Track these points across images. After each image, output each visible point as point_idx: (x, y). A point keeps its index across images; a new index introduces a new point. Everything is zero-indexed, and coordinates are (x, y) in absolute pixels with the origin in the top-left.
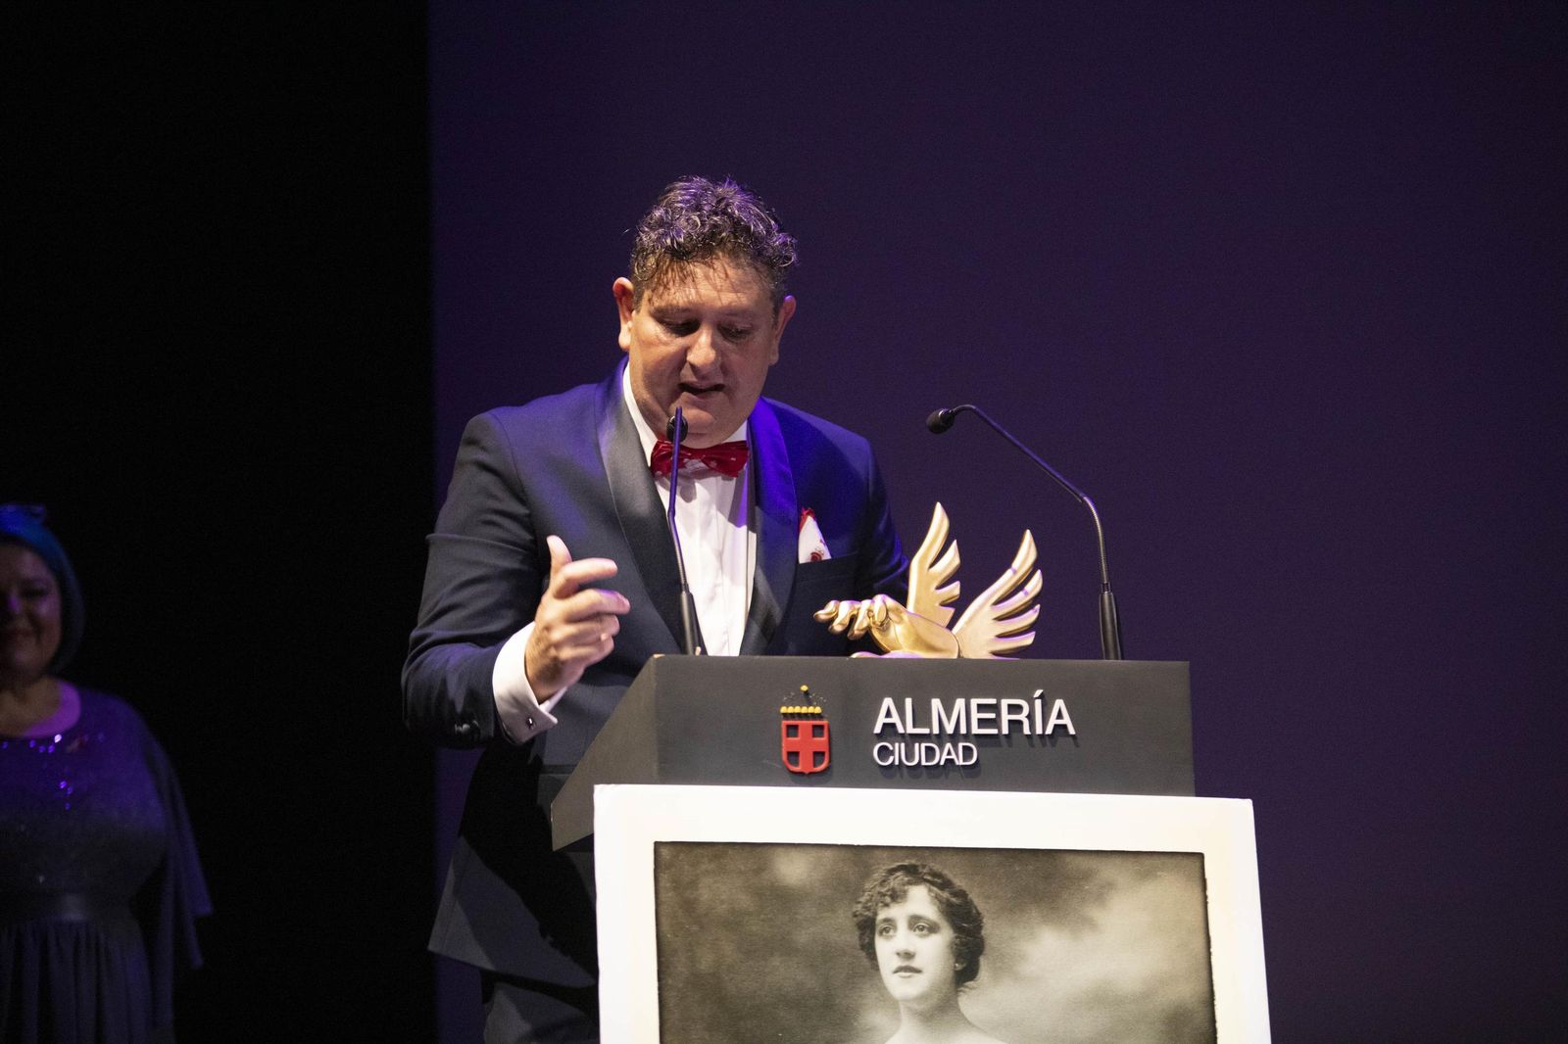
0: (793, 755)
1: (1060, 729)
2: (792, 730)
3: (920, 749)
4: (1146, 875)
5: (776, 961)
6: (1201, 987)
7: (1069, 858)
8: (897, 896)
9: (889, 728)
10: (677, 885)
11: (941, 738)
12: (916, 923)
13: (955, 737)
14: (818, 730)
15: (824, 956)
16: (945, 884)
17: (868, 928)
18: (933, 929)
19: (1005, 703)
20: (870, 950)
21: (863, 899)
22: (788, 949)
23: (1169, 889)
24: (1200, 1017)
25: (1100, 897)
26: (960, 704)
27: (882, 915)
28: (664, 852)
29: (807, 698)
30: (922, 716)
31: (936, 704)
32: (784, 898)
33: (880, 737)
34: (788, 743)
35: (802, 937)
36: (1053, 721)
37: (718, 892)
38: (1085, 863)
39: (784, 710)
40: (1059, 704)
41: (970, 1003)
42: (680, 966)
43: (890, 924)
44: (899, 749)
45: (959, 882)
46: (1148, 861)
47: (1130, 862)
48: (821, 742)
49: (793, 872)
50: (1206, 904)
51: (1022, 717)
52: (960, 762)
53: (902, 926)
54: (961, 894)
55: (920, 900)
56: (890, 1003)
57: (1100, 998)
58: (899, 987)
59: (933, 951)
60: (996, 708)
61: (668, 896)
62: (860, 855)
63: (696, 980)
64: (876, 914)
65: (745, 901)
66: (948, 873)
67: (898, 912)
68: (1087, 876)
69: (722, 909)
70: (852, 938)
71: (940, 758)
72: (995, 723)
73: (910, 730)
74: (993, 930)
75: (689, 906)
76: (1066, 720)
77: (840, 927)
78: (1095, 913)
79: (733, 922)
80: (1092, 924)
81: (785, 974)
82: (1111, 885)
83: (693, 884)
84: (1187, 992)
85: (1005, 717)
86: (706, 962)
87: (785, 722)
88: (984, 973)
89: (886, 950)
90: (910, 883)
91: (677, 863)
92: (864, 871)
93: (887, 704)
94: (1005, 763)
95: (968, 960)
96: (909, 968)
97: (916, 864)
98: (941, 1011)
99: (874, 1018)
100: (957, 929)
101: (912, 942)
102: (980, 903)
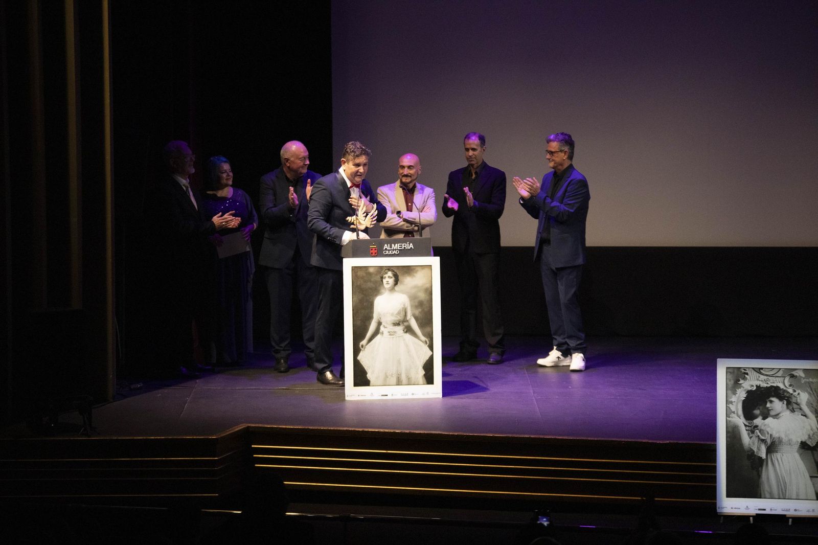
0: (372, 253)
1: (411, 248)
2: (372, 250)
3: (390, 252)
4: (423, 269)
5: (369, 283)
6: (430, 285)
7: (411, 267)
8: (386, 273)
9: (386, 249)
10: (355, 272)
11: (393, 250)
12: (389, 277)
13: (396, 250)
14: (375, 249)
15: (376, 282)
16: (394, 271)
17: (382, 278)
18: (391, 278)
19: (403, 244)
20: (382, 281)
21: (381, 274)
22: (370, 281)
23: (427, 270)
24: (430, 288)
25: (416, 272)
26: (396, 245)
27: (384, 276)
28: (353, 268)
29: (374, 245)
30: (391, 247)
31: (393, 245)
32: (370, 274)
34: (371, 251)
35: (372, 280)
36: (410, 247)
37: (360, 273)
38: (414, 267)
39: (371, 247)
40: (411, 244)
41: (397, 288)
42: (355, 284)
43: (385, 277)
44: (387, 252)
45: (396, 271)
46: (425, 267)
47: (420, 267)
48: (376, 251)
49: (371, 270)
50: (432, 272)
51: (406, 246)
52: (396, 253)
53: (387, 277)
54: (396, 273)
55: (390, 274)
56: (384, 287)
57: (415, 287)
58: (386, 286)
59: (391, 281)
60: (402, 245)
61: (353, 274)
62: (381, 267)
63: (357, 286)
65: (364, 275)
66: (394, 270)
68: (414, 269)
69: (361, 276)
70: (380, 279)
71: (393, 253)
72: (402, 247)
73: (389, 249)
74: (400, 278)
75: (356, 276)
76: (412, 246)
77: (378, 278)
78: (415, 274)
79: (363, 278)
80: (414, 276)
81: (370, 285)
82: (418, 270)
83: (357, 272)
84: (428, 285)
85: (403, 246)
86: (359, 283)
88: (399, 284)
89: (384, 281)
90: (388, 271)
91: (355, 269)
92: (382, 270)
93: (386, 245)
94: (403, 253)
95: (396, 282)
96: (388, 283)
97: (389, 268)
98: (392, 289)
99: (383, 291)
100: (395, 278)
101: (388, 280)
102: (398, 274)
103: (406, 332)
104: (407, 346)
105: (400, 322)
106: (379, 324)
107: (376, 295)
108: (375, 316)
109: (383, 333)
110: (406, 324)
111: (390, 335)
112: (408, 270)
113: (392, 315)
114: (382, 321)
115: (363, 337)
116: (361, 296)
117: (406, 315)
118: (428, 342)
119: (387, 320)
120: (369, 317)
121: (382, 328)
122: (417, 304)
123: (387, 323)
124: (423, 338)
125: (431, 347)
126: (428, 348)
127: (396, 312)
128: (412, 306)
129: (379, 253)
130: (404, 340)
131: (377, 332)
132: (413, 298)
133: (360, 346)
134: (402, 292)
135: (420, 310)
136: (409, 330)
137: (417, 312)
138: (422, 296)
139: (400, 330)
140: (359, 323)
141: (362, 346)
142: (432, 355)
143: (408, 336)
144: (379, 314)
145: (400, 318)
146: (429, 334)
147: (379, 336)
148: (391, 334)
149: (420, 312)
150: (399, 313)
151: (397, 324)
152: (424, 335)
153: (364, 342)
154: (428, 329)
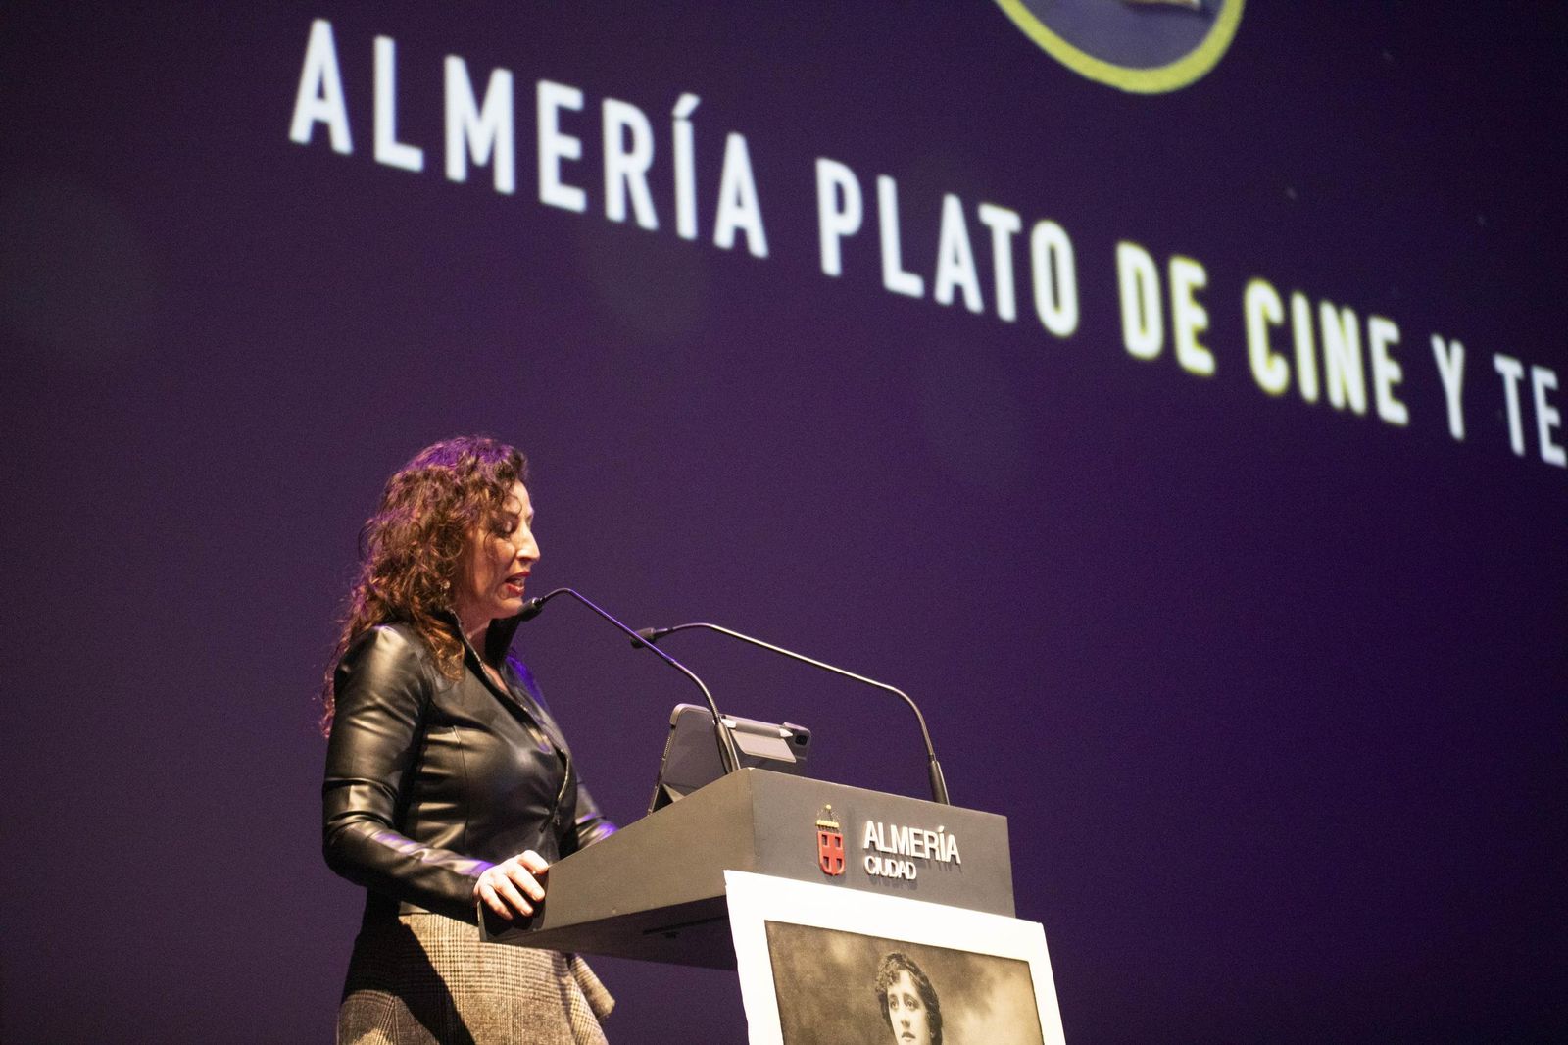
0: (826, 859)
1: (953, 858)
2: (825, 839)
3: (888, 864)
4: (1007, 975)
5: (842, 1022)
7: (971, 958)
8: (895, 978)
9: (872, 846)
10: (781, 955)
11: (898, 857)
12: (907, 999)
13: (904, 858)
14: (838, 840)
15: (866, 1021)
16: (917, 971)
17: (885, 1001)
18: (916, 1005)
19: (926, 835)
20: (887, 1016)
21: (879, 978)
22: (847, 1013)
23: (1018, 986)
25: (989, 990)
26: (905, 831)
27: (889, 993)
28: (771, 927)
29: (831, 815)
30: (887, 837)
31: (894, 830)
32: (834, 971)
33: (868, 851)
34: (823, 849)
35: (852, 1005)
36: (950, 851)
37: (804, 963)
38: (979, 962)
39: (820, 822)
40: (951, 838)
43: (895, 999)
44: (878, 862)
45: (923, 970)
46: (1008, 965)
47: (998, 964)
48: (838, 850)
49: (841, 952)
50: (1035, 999)
51: (935, 846)
52: (908, 877)
53: (901, 1001)
54: (924, 979)
55: (905, 985)
59: (919, 1023)
60: (923, 838)
61: (778, 963)
62: (874, 944)
64: (887, 991)
65: (818, 972)
66: (917, 963)
67: (897, 990)
68: (981, 972)
69: (808, 978)
70: (876, 1008)
71: (898, 874)
72: (922, 849)
73: (883, 848)
74: (945, 1008)
75: (790, 973)
76: (956, 852)
78: (987, 1001)
79: (816, 989)
80: (987, 1010)
81: (849, 1032)
83: (790, 957)
85: (928, 845)
86: (805, 1021)
87: (820, 833)
89: (895, 1018)
90: (899, 968)
91: (782, 935)
93: (870, 824)
94: (930, 881)
95: (937, 1032)
96: (908, 1033)
97: (903, 954)
100: (928, 1006)
101: (908, 1014)
102: (936, 989)
112: (964, 971)
129: (850, 866)
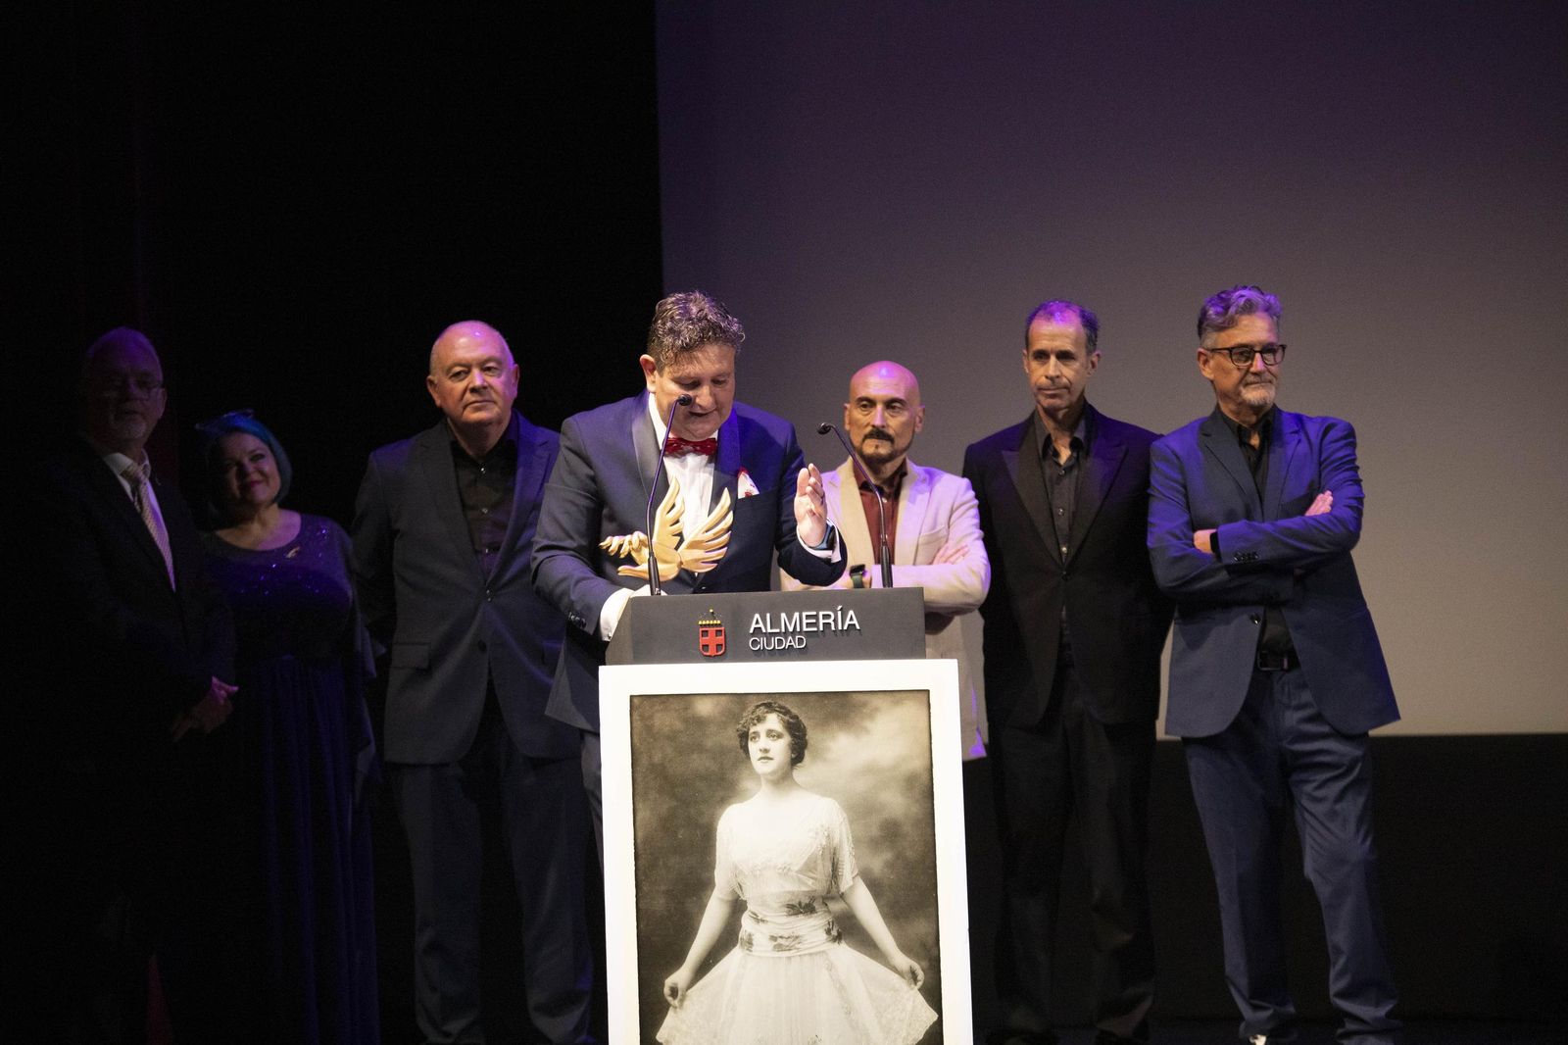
0: (706, 647)
1: (852, 626)
2: (705, 633)
3: (774, 640)
4: (897, 703)
5: (695, 756)
6: (925, 763)
7: (854, 696)
8: (760, 720)
9: (757, 630)
10: (642, 718)
11: (786, 634)
12: (770, 733)
13: (794, 633)
14: (718, 632)
15: (721, 752)
16: (786, 712)
17: (744, 737)
18: (779, 736)
19: (821, 614)
20: (745, 748)
21: (742, 722)
22: (700, 748)
23: (911, 710)
24: (925, 777)
25: (871, 716)
26: (796, 615)
27: (751, 731)
28: (636, 700)
29: (713, 616)
30: (775, 622)
31: (783, 616)
32: (700, 722)
33: (753, 635)
34: (703, 640)
35: (709, 743)
36: (848, 622)
37: (664, 721)
38: (866, 697)
39: (700, 623)
40: (851, 613)
41: (800, 774)
42: (644, 761)
43: (757, 735)
44: (763, 640)
45: (794, 711)
46: (898, 695)
47: (888, 697)
48: (721, 639)
49: (704, 708)
50: (930, 717)
51: (831, 621)
52: (796, 646)
53: (763, 735)
54: (796, 717)
55: (773, 721)
56: (756, 776)
57: (869, 770)
58: (760, 767)
59: (780, 748)
60: (816, 617)
61: (637, 724)
62: (741, 698)
63: (652, 767)
64: (749, 729)
65: (679, 725)
66: (788, 706)
67: (761, 728)
68: (864, 705)
69: (666, 730)
70: (736, 742)
71: (786, 644)
72: (815, 624)
73: (769, 630)
74: (812, 736)
75: (649, 729)
76: (855, 622)
77: (730, 737)
78: (868, 724)
79: (672, 737)
80: (867, 731)
81: (699, 762)
82: (877, 709)
83: (651, 717)
84: (917, 764)
85: (821, 621)
86: (657, 758)
87: (701, 630)
88: (807, 759)
89: (754, 748)
90: (767, 712)
91: (642, 706)
92: (743, 707)
93: (757, 616)
94: (820, 645)
95: (798, 751)
96: (766, 757)
97: (771, 702)
98: (783, 780)
99: (747, 784)
100: (793, 735)
101: (768, 744)
102: (805, 722)
103: (838, 938)
104: (841, 989)
105: (813, 899)
106: (737, 907)
107: (724, 802)
108: (721, 876)
109: (750, 943)
110: (836, 907)
111: (779, 948)
112: (841, 707)
113: (785, 872)
114: (747, 895)
115: (678, 960)
116: (666, 805)
117: (835, 874)
118: (921, 975)
119: (767, 894)
120: (698, 884)
121: (747, 924)
122: (875, 831)
123: (764, 904)
124: (903, 961)
125: (933, 994)
126: (920, 999)
127: (798, 863)
128: (857, 842)
129: (732, 647)
130: (831, 968)
131: (728, 938)
132: (860, 810)
133: (667, 991)
134: (823, 789)
135: (888, 855)
136: (847, 929)
137: (877, 864)
138: (897, 803)
139: (813, 929)
140: (659, 904)
141: (674, 992)
142: (939, 1023)
143: (845, 954)
144: (736, 871)
145: (813, 884)
146: (924, 945)
147: (735, 956)
148: (779, 943)
149: (890, 865)
150: (809, 868)
151: (802, 908)
152: (906, 949)
153: (679, 977)
154: (920, 927)
